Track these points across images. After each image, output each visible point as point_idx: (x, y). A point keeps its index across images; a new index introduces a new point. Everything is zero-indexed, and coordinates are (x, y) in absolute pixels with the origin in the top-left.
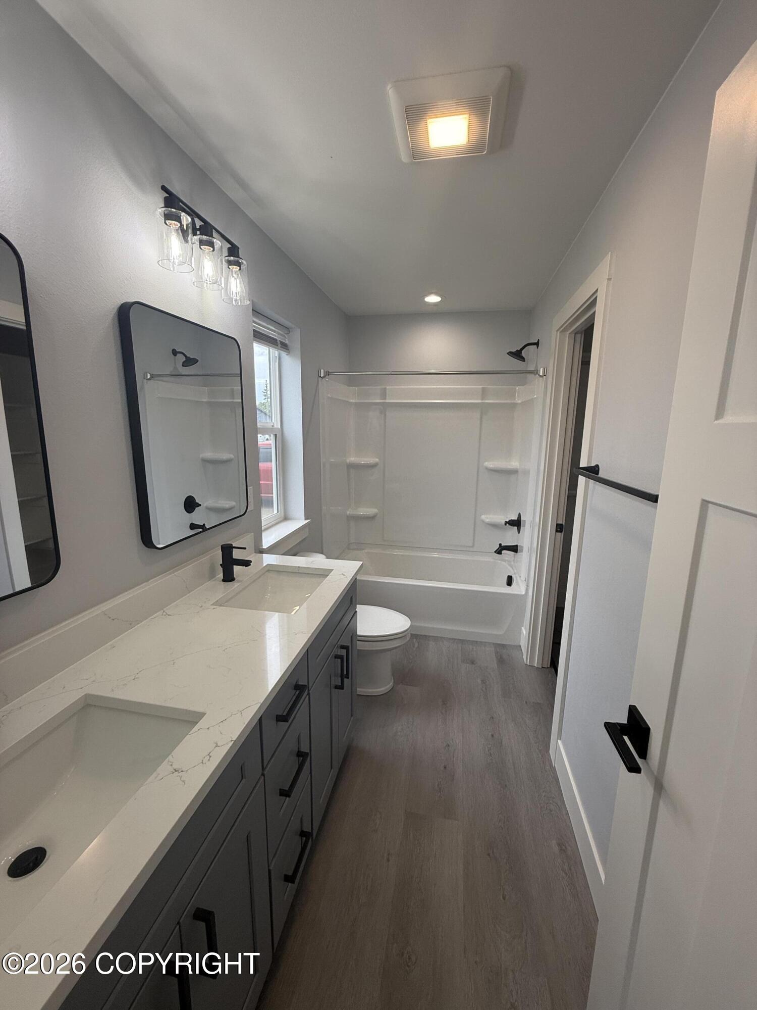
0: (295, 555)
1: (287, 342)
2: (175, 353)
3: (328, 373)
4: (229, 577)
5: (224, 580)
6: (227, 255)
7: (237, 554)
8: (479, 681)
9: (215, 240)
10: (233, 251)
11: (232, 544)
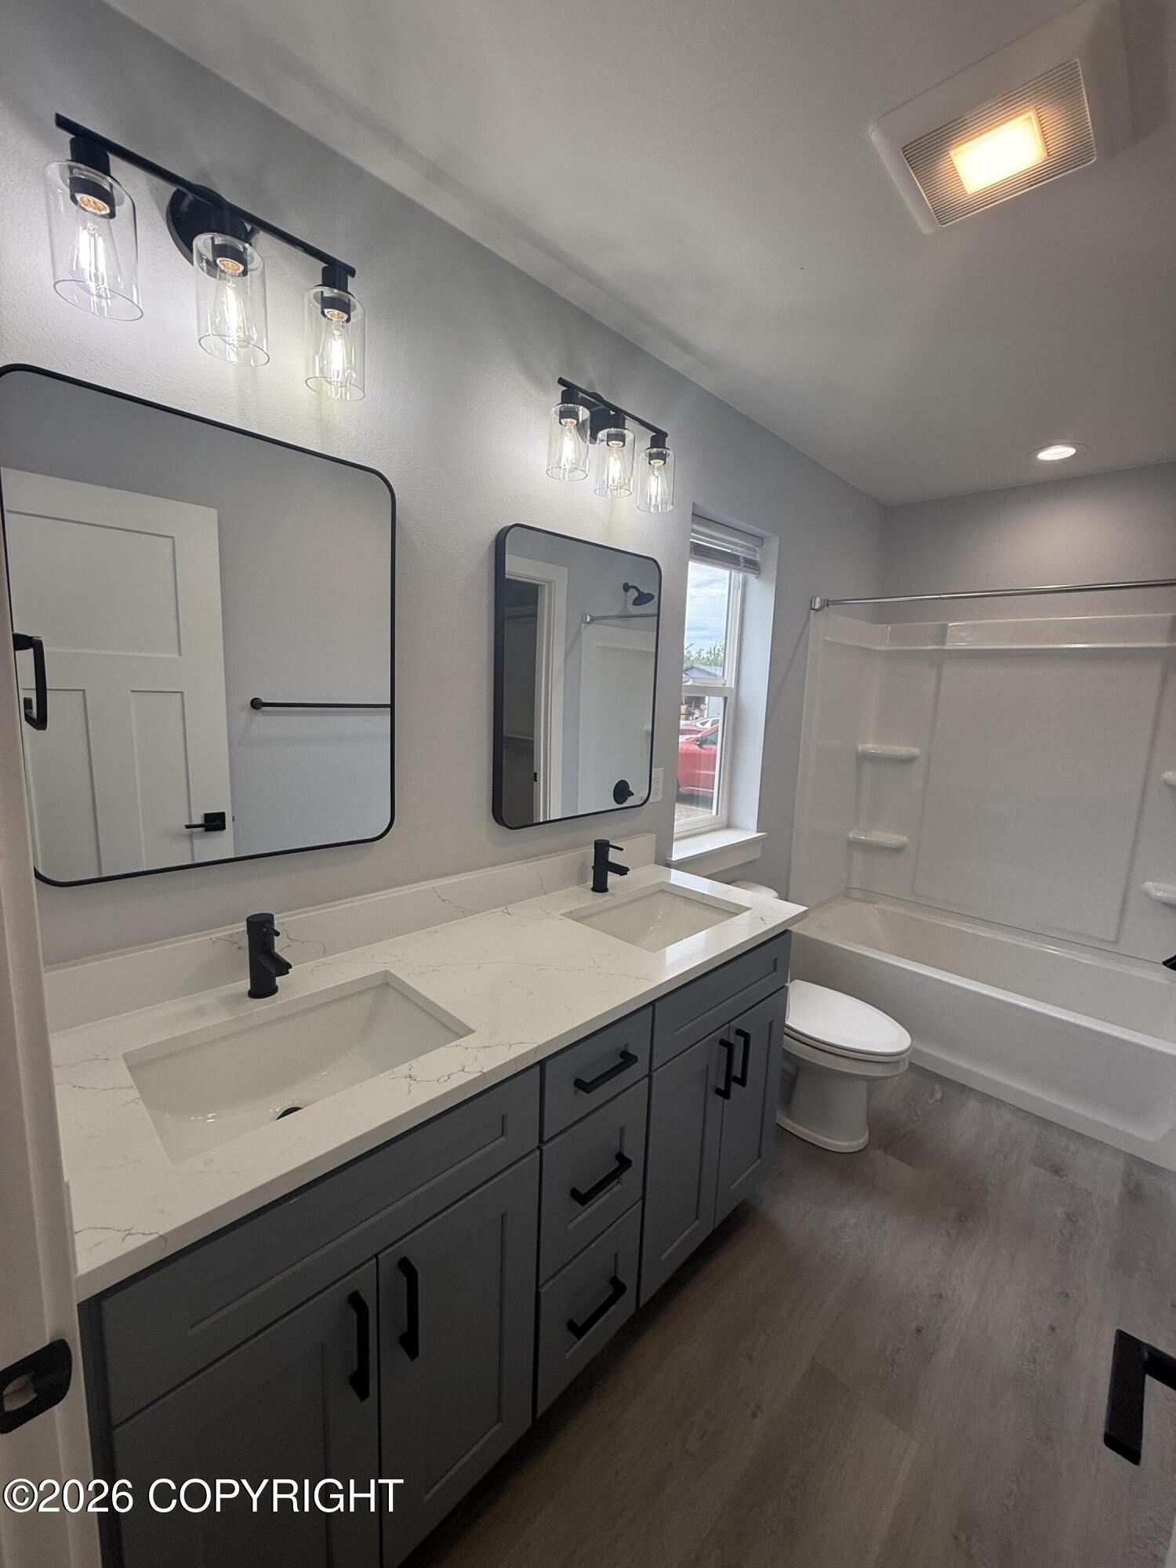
0: (728, 883)
1: (758, 559)
2: (626, 588)
3: (827, 603)
4: (600, 887)
5: (594, 889)
6: (649, 446)
7: (613, 857)
8: (1060, 1212)
9: (626, 432)
10: (659, 439)
11: (609, 841)
